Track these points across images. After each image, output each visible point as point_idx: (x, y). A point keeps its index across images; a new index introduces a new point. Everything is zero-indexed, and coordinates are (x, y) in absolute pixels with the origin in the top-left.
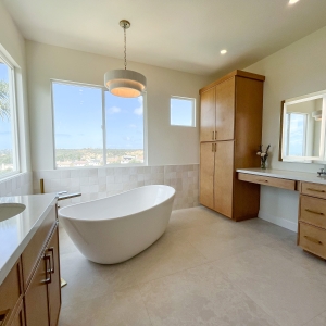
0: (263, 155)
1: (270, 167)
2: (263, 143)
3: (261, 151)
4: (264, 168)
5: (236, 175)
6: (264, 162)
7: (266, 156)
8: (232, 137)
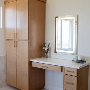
0: (46, 49)
1: (50, 57)
2: (46, 42)
3: (45, 47)
4: (47, 57)
5: (30, 63)
6: (47, 54)
7: (48, 50)
8: (27, 38)
